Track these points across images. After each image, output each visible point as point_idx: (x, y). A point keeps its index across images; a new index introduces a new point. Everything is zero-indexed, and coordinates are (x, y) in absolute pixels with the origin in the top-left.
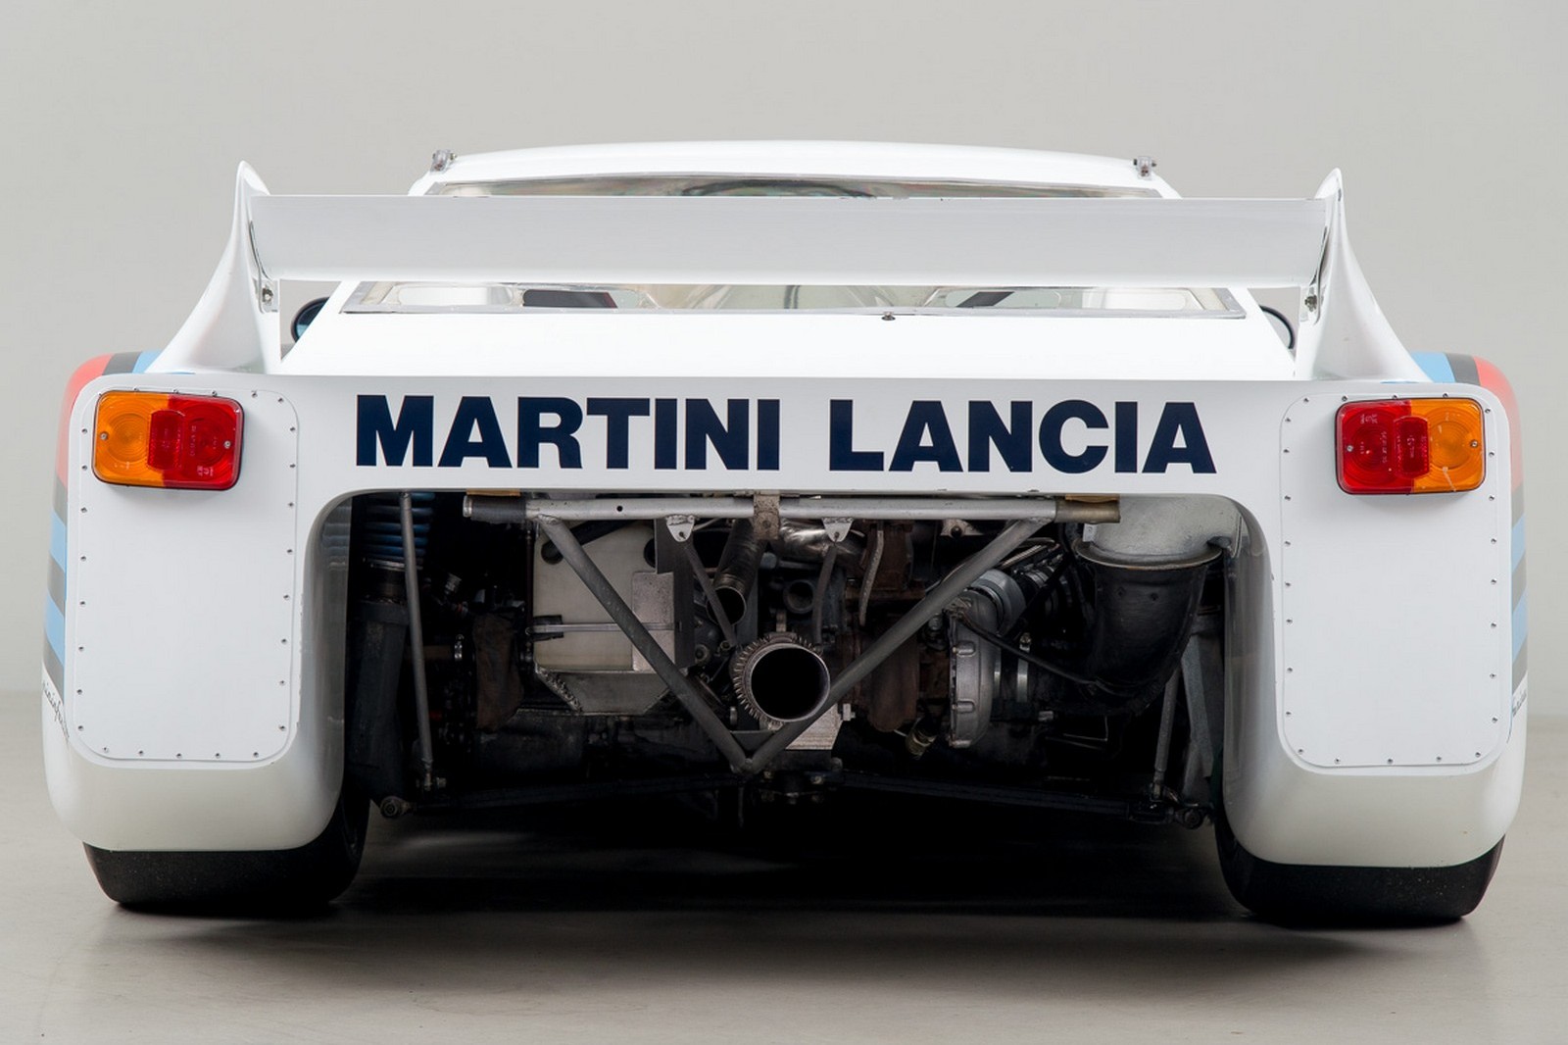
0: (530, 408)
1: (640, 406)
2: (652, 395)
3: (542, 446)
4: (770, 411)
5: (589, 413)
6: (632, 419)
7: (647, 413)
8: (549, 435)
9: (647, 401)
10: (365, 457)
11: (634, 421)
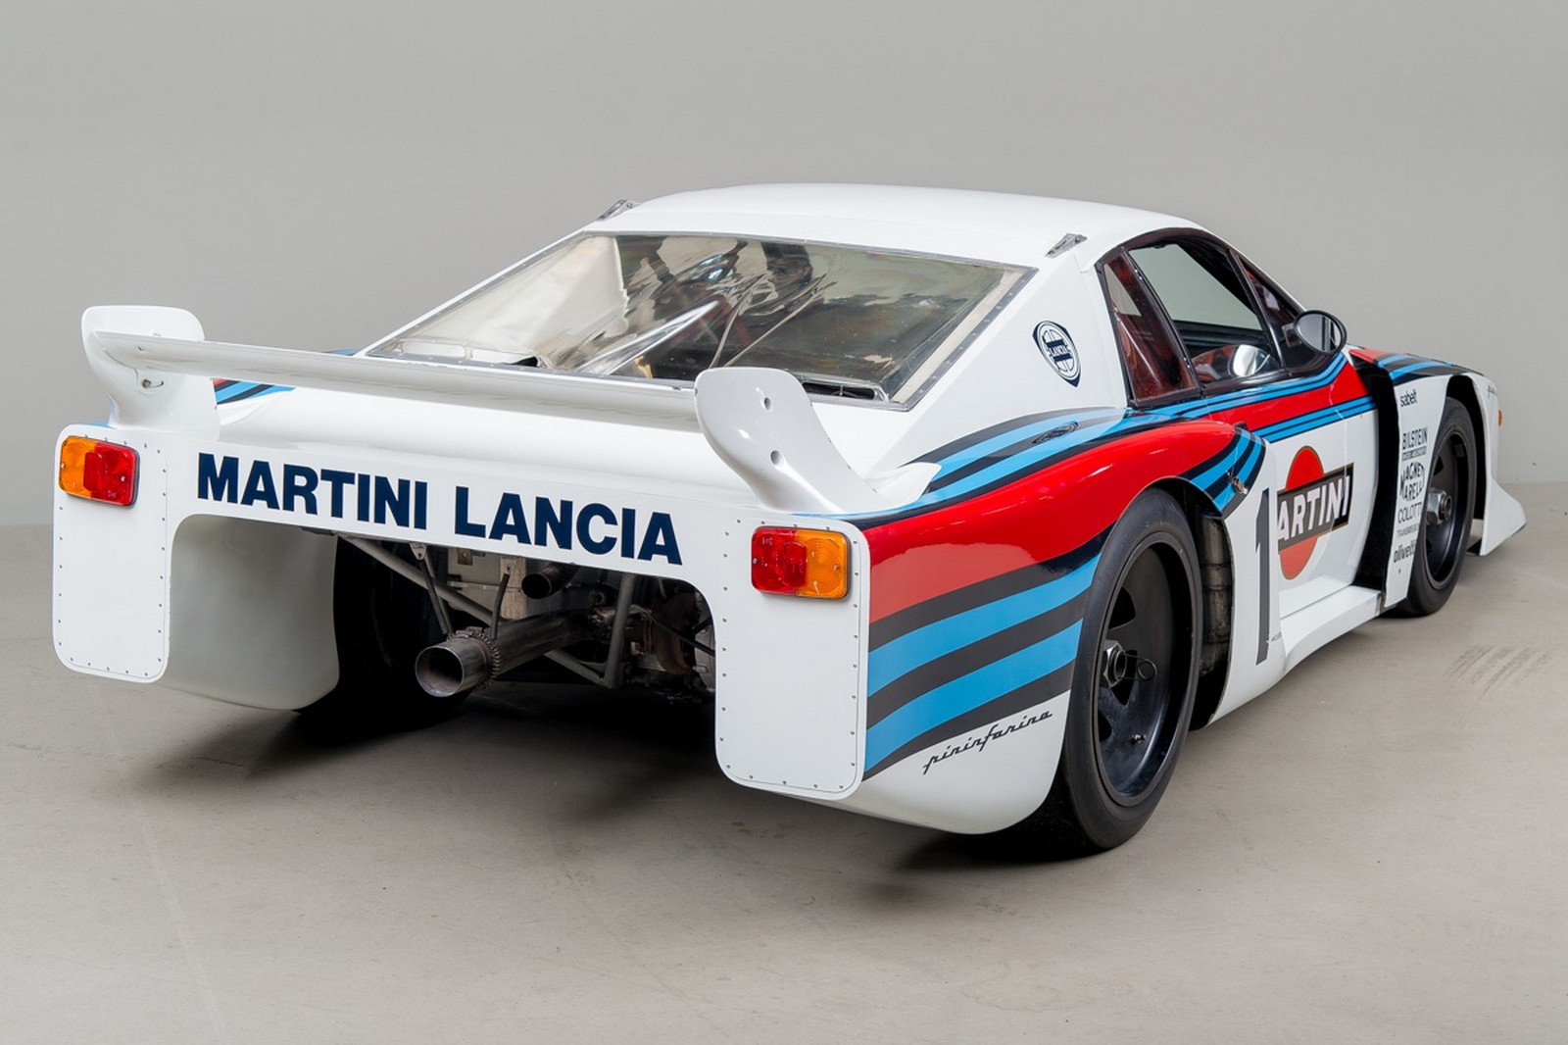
0: (291, 471)
1: (349, 478)
2: (357, 471)
3: (296, 497)
4: (421, 488)
5: (322, 479)
6: (345, 485)
7: (353, 483)
8: (300, 491)
9: (353, 475)
10: (203, 494)
11: (346, 486)
